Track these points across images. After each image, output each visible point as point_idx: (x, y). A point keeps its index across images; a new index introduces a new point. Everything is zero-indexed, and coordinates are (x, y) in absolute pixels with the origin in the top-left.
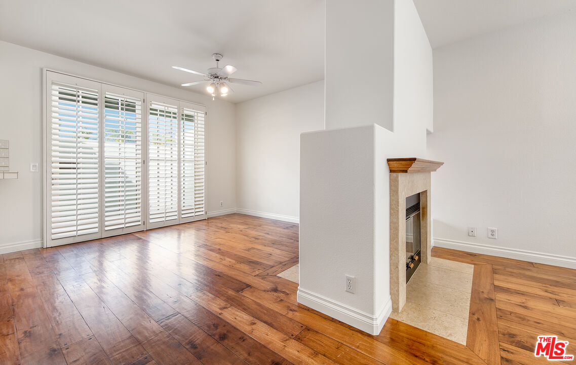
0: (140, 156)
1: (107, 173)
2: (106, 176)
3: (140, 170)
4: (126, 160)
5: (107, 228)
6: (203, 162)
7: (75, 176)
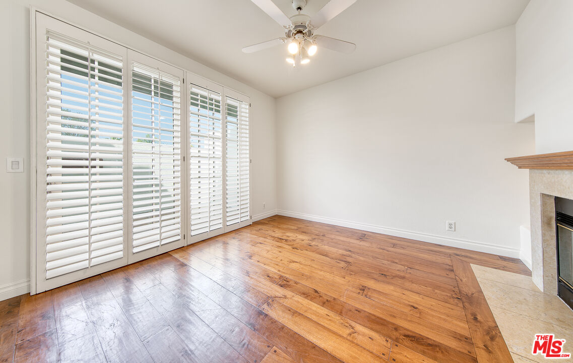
0: (179, 151)
1: (136, 174)
2: (135, 177)
3: (179, 168)
4: (161, 156)
5: (135, 250)
6: (248, 160)
7: (86, 178)
